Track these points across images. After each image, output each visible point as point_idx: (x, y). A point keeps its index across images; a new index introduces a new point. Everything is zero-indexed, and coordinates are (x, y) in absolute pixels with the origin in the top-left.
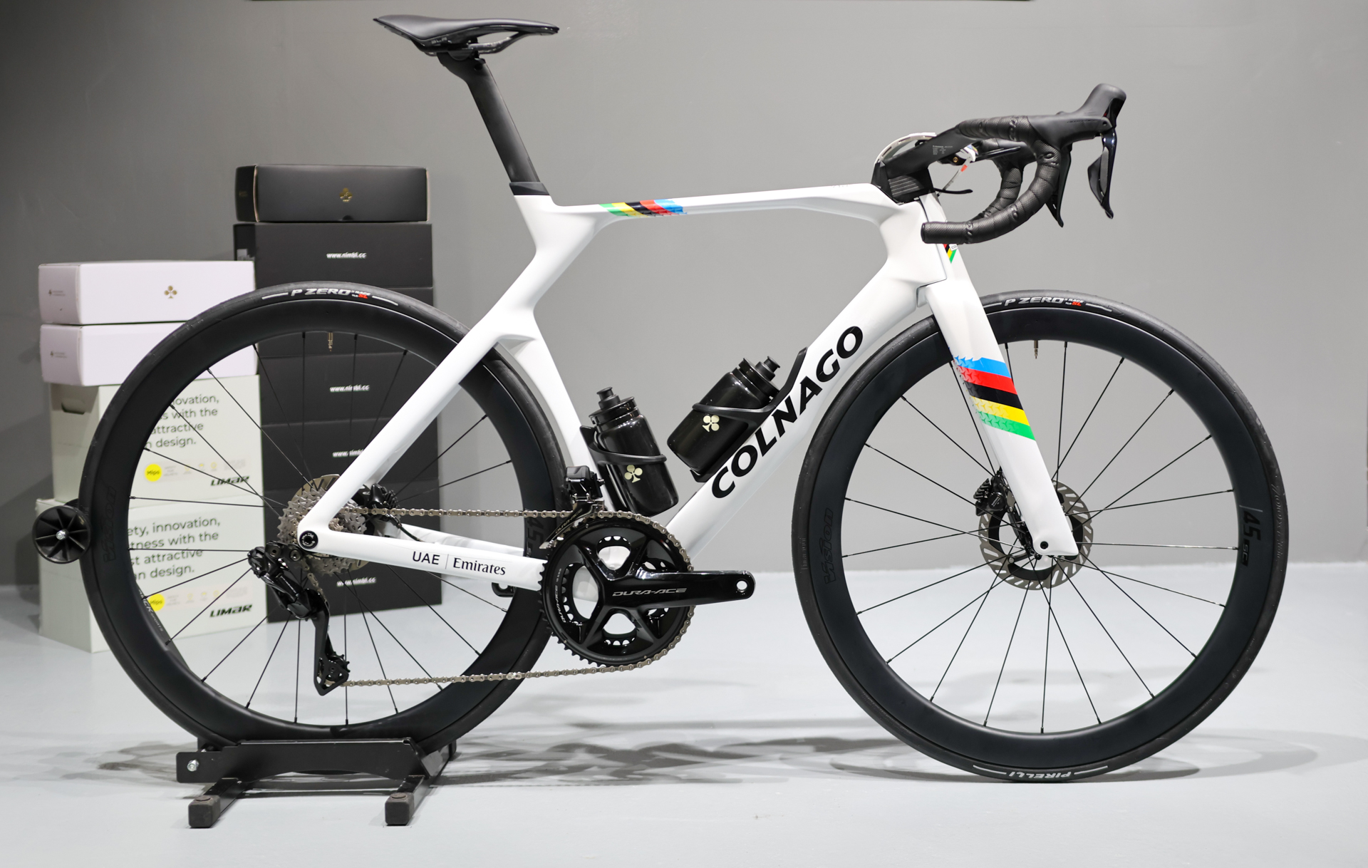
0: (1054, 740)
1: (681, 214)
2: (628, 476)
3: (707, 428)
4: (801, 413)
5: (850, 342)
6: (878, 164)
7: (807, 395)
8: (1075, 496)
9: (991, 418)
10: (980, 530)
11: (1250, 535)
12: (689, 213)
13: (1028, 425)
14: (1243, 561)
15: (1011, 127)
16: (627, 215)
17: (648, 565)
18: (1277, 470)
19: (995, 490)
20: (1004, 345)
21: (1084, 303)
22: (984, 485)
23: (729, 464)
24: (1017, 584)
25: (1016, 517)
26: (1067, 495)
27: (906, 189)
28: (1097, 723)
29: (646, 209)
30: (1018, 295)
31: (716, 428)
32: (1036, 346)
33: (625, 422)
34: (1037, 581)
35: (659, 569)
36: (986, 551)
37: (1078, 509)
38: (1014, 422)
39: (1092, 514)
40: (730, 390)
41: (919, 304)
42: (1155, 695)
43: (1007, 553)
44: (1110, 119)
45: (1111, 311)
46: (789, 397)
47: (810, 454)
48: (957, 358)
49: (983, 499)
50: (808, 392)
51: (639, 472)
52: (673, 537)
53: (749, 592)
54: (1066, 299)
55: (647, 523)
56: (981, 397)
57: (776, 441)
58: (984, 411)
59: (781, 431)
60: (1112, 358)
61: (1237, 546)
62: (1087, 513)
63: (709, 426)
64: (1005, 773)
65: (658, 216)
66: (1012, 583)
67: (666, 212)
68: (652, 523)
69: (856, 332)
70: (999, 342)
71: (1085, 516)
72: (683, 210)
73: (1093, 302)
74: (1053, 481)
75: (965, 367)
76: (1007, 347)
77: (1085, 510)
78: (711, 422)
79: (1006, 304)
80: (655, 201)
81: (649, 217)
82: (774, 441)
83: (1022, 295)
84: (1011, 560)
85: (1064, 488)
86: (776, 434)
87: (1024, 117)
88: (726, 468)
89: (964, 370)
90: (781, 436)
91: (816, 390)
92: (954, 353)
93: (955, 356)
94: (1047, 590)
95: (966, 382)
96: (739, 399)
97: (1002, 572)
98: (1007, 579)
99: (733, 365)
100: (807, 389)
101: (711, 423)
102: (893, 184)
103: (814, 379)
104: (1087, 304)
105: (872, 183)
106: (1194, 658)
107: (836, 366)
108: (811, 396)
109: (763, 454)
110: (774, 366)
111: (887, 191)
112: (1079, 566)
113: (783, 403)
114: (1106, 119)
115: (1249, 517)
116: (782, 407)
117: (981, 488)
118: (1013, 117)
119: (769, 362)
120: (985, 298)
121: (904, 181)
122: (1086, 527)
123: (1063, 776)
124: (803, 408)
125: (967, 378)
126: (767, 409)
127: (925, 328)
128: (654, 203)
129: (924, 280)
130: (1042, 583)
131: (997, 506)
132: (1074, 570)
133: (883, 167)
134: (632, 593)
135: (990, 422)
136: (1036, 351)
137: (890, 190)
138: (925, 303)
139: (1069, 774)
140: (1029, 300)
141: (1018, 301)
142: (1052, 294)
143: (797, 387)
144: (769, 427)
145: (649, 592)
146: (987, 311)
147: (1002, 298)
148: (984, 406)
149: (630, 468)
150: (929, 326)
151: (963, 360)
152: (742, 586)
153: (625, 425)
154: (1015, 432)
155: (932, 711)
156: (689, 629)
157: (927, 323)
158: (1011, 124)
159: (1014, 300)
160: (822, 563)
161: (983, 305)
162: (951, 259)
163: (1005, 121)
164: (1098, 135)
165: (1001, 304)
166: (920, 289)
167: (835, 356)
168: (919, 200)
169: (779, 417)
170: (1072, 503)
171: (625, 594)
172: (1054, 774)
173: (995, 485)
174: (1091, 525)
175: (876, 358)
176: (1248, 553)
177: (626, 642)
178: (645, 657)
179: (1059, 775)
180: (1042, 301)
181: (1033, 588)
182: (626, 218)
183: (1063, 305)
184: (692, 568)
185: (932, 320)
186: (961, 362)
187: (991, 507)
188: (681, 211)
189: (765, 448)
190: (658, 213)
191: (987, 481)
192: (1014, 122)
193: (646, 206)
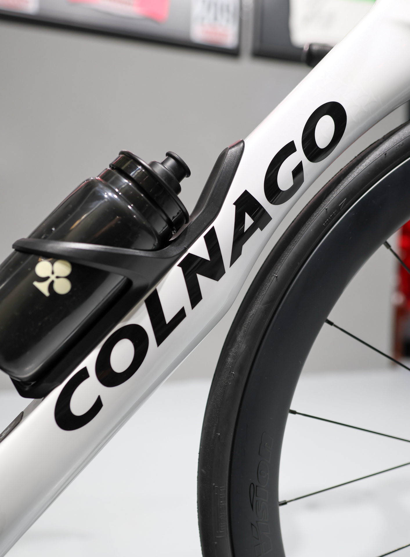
3: (43, 287)
4: (232, 263)
5: (325, 130)
7: (246, 227)
23: (90, 361)
31: (62, 287)
40: (96, 207)
46: (213, 228)
50: (249, 221)
57: (185, 316)
63: (47, 283)
69: (336, 112)
82: (181, 315)
86: (185, 301)
88: (85, 370)
90: (193, 307)
91: (262, 219)
100: (247, 216)
101: (53, 278)
107: (298, 174)
108: (252, 229)
109: (160, 340)
113: (201, 241)
116: (199, 248)
124: (236, 253)
126: (169, 252)
143: (228, 210)
167: (299, 156)
169: (192, 268)
189: (163, 329)
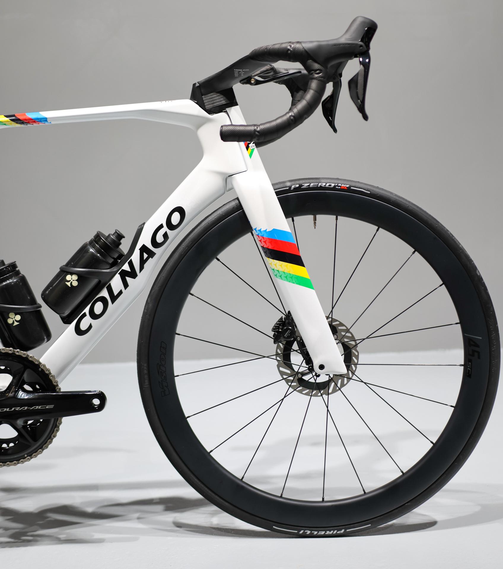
0: (332, 506)
1: (46, 123)
2: (10, 321)
3: (69, 284)
4: (140, 272)
5: (176, 218)
6: (194, 85)
7: (145, 258)
8: (346, 328)
9: (281, 273)
10: (277, 354)
11: (473, 355)
12: (53, 123)
13: (309, 278)
14: (468, 375)
15: (289, 50)
16: (5, 124)
17: (27, 387)
18: (492, 308)
19: (287, 325)
20: (291, 219)
21: (349, 188)
22: (278, 321)
23: (87, 310)
24: (304, 392)
25: (302, 345)
26: (340, 328)
27: (215, 103)
28: (363, 493)
29: (19, 120)
30: (301, 182)
31: (75, 284)
32: (315, 219)
33: (8, 279)
34: (318, 391)
35: (35, 390)
36: (281, 369)
37: (348, 337)
38: (298, 276)
39: (358, 342)
40: (87, 256)
41: (227, 189)
42: (404, 472)
43: (296, 371)
44: (365, 43)
45: (369, 192)
46: (131, 259)
47: (149, 302)
48: (255, 229)
49: (278, 332)
50: (145, 256)
51: (18, 318)
52: (44, 366)
53: (101, 407)
54: (336, 184)
55: (24, 356)
56: (273, 259)
58: (276, 269)
59: (126, 285)
60: (371, 228)
61: (463, 363)
62: (355, 341)
63: (70, 282)
64: (296, 532)
65: (29, 125)
66: (300, 392)
67: (35, 122)
68: (28, 356)
69: (180, 210)
70: (287, 216)
71: (353, 343)
72: (48, 120)
73: (357, 186)
74: (328, 318)
75: (261, 236)
76: (293, 221)
77: (353, 338)
78: (72, 280)
79: (292, 189)
80: (27, 114)
81: (22, 126)
82: (121, 293)
83: (304, 181)
84: (300, 376)
85: (338, 323)
86: (122, 287)
87: (298, 42)
88: (85, 313)
89: (261, 238)
90: (125, 289)
91: (151, 254)
92: (253, 225)
93: (254, 228)
94: (325, 397)
95: (262, 247)
96: (93, 262)
97: (293, 384)
98: (297, 390)
99: (89, 237)
100: (145, 253)
102: (206, 99)
103: (149, 246)
104: (352, 188)
105: (191, 99)
106: (432, 445)
107: (165, 236)
108: (147, 259)
109: (113, 302)
110: (120, 237)
111: (202, 105)
112: (349, 379)
113: (127, 264)
114: (361, 43)
115: (472, 343)
116: (126, 267)
117: (276, 324)
118: (290, 42)
119: (116, 234)
120: (277, 184)
121: (214, 97)
122: (353, 351)
123: (338, 532)
124: (142, 268)
125: (263, 244)
126: (114, 269)
127: (232, 207)
128: (25, 115)
129: (231, 172)
130: (322, 392)
131: (288, 337)
132: (345, 382)
133: (198, 86)
134: (13, 409)
135: (281, 276)
136: (315, 223)
137: (204, 104)
138: (232, 188)
139: (343, 531)
140: (309, 186)
141: (301, 186)
142: (326, 181)
143: (137, 252)
144: (116, 283)
145: (26, 408)
146: (277, 193)
147: (288, 184)
148: (275, 265)
149: (12, 315)
150: (235, 205)
151: (260, 230)
152: (96, 402)
153: (8, 282)
154: (299, 284)
155: (243, 488)
156: (58, 434)
157: (233, 204)
158: (289, 47)
159: (298, 186)
160: (159, 382)
161: (274, 190)
162: (251, 155)
163: (284, 46)
164: (356, 57)
165: (288, 188)
166: (228, 177)
167: (165, 229)
168: (226, 112)
169: (124, 275)
170: (343, 333)
171: (8, 410)
172: (332, 532)
173: (287, 321)
174: (358, 349)
175: (196, 230)
176: (471, 369)
177: (12, 445)
178: (26, 456)
179: (335, 532)
180: (319, 186)
181: (316, 395)
182: (4, 127)
183: (334, 188)
184: (60, 389)
185: (237, 201)
186: (258, 232)
187: (284, 337)
188: (46, 121)
189: (114, 298)
190: (29, 123)
191: (281, 318)
192: (291, 46)
193: (19, 117)
